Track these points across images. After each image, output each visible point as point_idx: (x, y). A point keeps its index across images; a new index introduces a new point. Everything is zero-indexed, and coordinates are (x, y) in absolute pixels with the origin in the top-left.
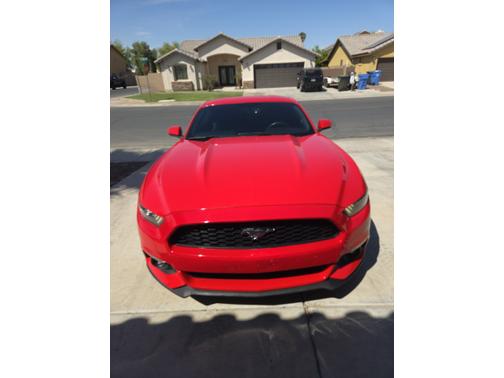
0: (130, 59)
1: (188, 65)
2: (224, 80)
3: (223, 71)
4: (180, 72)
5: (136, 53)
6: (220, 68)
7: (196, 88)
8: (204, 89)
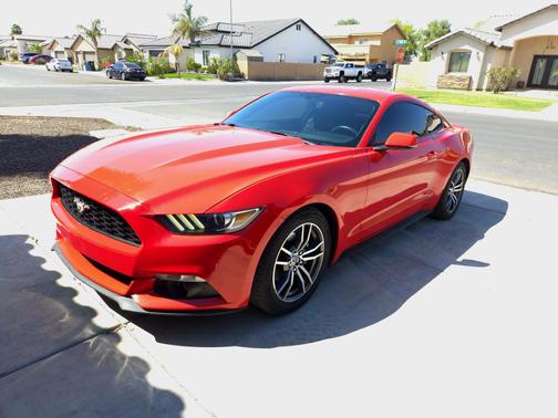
0: (418, 43)
1: (474, 51)
2: (538, 79)
3: (541, 64)
4: (457, 60)
5: (428, 35)
6: (536, 58)
7: (475, 86)
8: (488, 90)
